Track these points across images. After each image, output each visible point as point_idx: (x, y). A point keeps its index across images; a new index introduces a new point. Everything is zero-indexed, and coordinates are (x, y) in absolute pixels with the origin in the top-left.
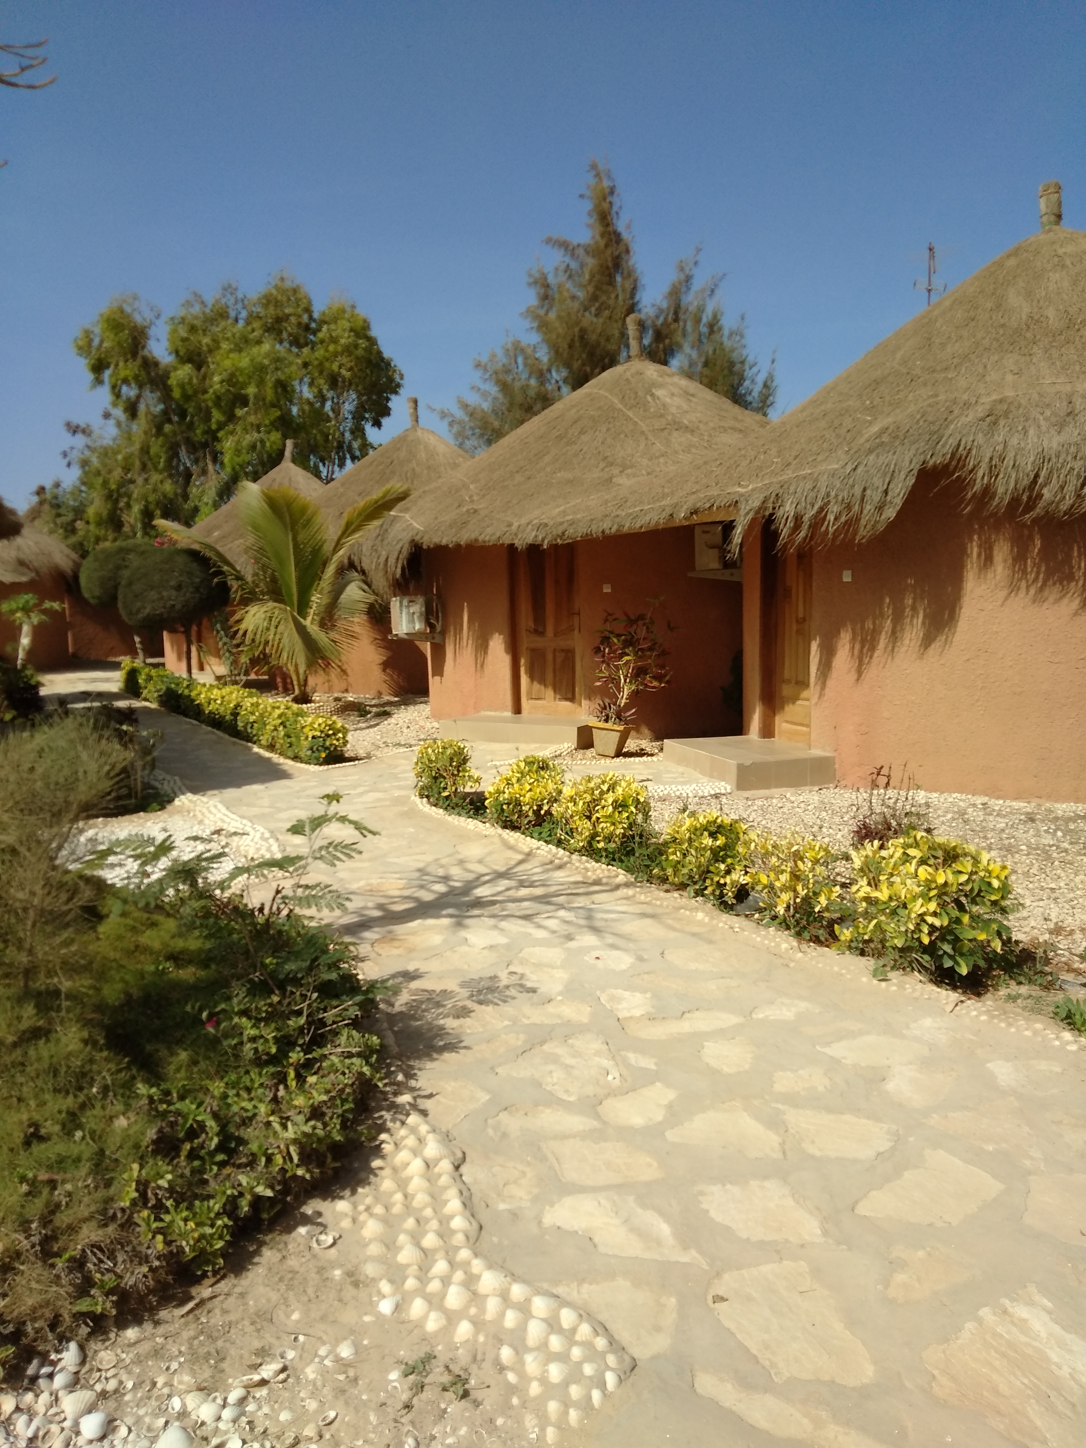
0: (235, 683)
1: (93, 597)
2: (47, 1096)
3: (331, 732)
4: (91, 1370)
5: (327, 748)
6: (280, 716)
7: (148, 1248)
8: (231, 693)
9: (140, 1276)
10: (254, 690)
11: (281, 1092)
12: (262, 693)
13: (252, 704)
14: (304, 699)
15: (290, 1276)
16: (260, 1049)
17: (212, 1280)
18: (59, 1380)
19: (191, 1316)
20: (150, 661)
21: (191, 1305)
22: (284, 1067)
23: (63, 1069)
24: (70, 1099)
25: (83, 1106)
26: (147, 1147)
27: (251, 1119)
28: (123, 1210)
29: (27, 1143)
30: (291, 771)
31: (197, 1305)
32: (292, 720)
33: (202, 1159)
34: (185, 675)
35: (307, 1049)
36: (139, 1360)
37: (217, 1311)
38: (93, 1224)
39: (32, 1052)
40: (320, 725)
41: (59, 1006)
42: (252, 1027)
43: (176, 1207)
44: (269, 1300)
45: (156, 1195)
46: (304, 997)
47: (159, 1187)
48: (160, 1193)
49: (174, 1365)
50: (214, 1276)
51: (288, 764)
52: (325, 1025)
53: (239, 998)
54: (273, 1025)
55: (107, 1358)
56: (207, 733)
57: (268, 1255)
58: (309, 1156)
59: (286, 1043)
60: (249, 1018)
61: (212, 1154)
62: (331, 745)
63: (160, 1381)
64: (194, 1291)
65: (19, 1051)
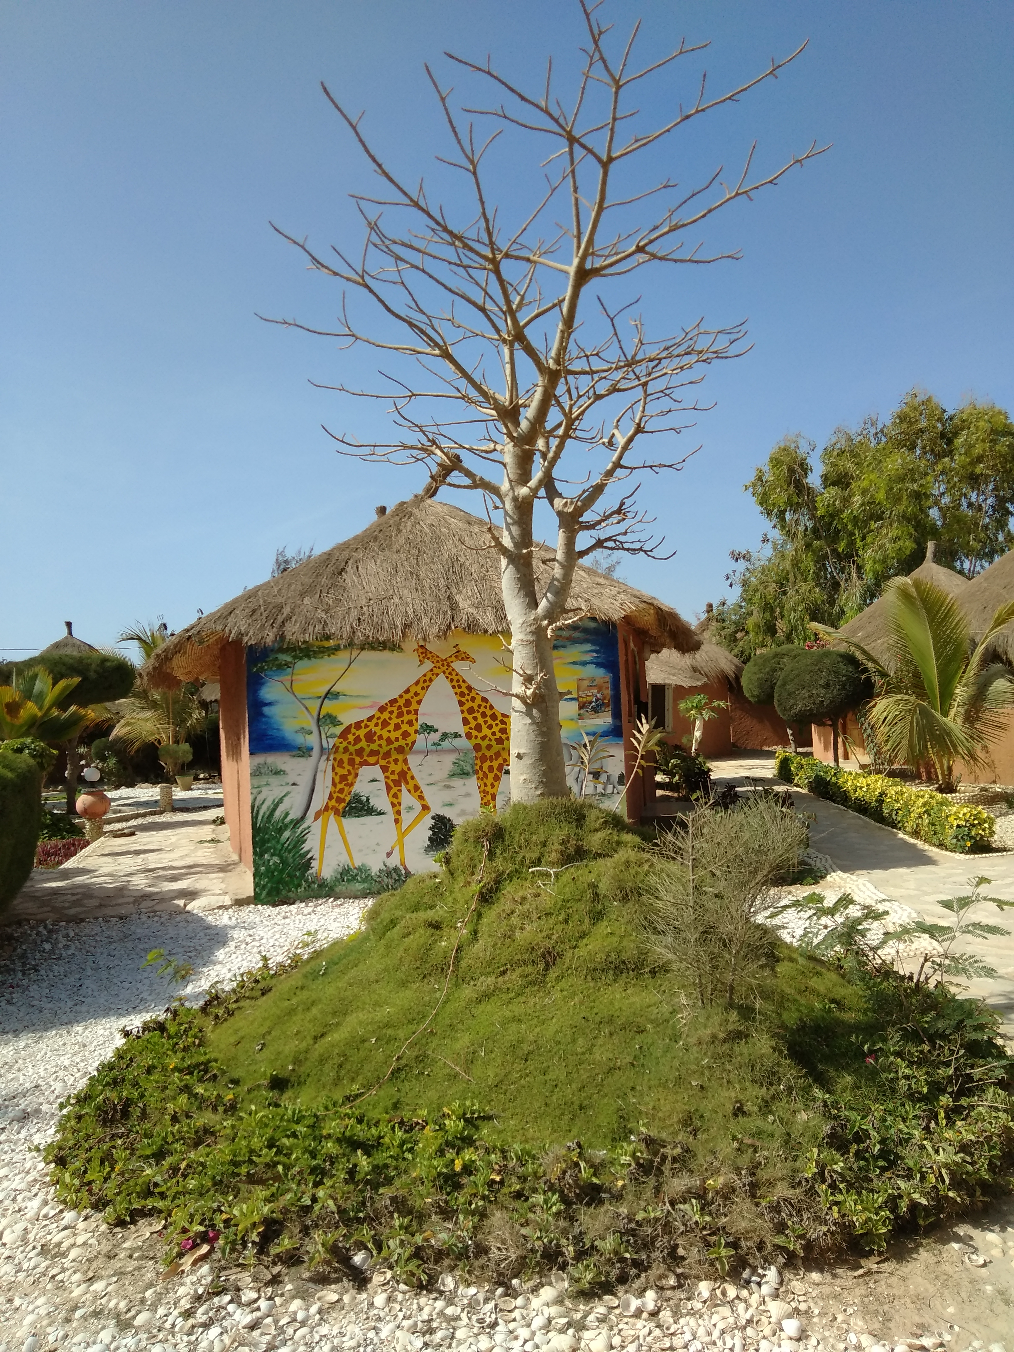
0: (879, 772)
1: (753, 696)
2: (748, 1084)
3: (976, 822)
4: (787, 1291)
5: (971, 838)
6: (924, 805)
7: (827, 1214)
8: (876, 781)
9: (821, 1233)
10: (898, 780)
11: (933, 1125)
12: (906, 782)
13: (897, 793)
14: (948, 788)
15: (945, 1277)
16: (913, 1086)
17: (878, 1259)
18: (765, 1289)
19: (861, 1280)
20: (799, 750)
21: (861, 1271)
22: (934, 1107)
23: (758, 1066)
24: (764, 1089)
25: (773, 1097)
26: (824, 1139)
27: (907, 1141)
28: (806, 1179)
29: (735, 1115)
30: (936, 858)
31: (866, 1274)
32: (936, 808)
33: (866, 1160)
34: (832, 764)
35: (957, 1096)
36: (821, 1297)
37: (883, 1283)
38: (785, 1184)
39: (736, 1048)
40: (964, 814)
41: (754, 1018)
42: (905, 1068)
43: (848, 1191)
44: (927, 1290)
45: (831, 1177)
46: (952, 1052)
47: (835, 1171)
48: (835, 1176)
49: (850, 1310)
50: (879, 1255)
51: (933, 851)
52: (972, 1080)
53: (894, 1041)
54: (924, 1069)
55: (798, 1287)
56: (854, 818)
57: (924, 1256)
58: (959, 1184)
59: (937, 1088)
60: (903, 1059)
61: (876, 1158)
62: (977, 835)
63: (840, 1318)
64: (863, 1262)
65: (727, 1046)
